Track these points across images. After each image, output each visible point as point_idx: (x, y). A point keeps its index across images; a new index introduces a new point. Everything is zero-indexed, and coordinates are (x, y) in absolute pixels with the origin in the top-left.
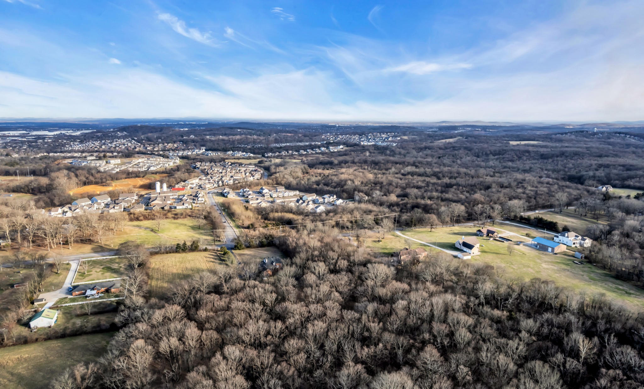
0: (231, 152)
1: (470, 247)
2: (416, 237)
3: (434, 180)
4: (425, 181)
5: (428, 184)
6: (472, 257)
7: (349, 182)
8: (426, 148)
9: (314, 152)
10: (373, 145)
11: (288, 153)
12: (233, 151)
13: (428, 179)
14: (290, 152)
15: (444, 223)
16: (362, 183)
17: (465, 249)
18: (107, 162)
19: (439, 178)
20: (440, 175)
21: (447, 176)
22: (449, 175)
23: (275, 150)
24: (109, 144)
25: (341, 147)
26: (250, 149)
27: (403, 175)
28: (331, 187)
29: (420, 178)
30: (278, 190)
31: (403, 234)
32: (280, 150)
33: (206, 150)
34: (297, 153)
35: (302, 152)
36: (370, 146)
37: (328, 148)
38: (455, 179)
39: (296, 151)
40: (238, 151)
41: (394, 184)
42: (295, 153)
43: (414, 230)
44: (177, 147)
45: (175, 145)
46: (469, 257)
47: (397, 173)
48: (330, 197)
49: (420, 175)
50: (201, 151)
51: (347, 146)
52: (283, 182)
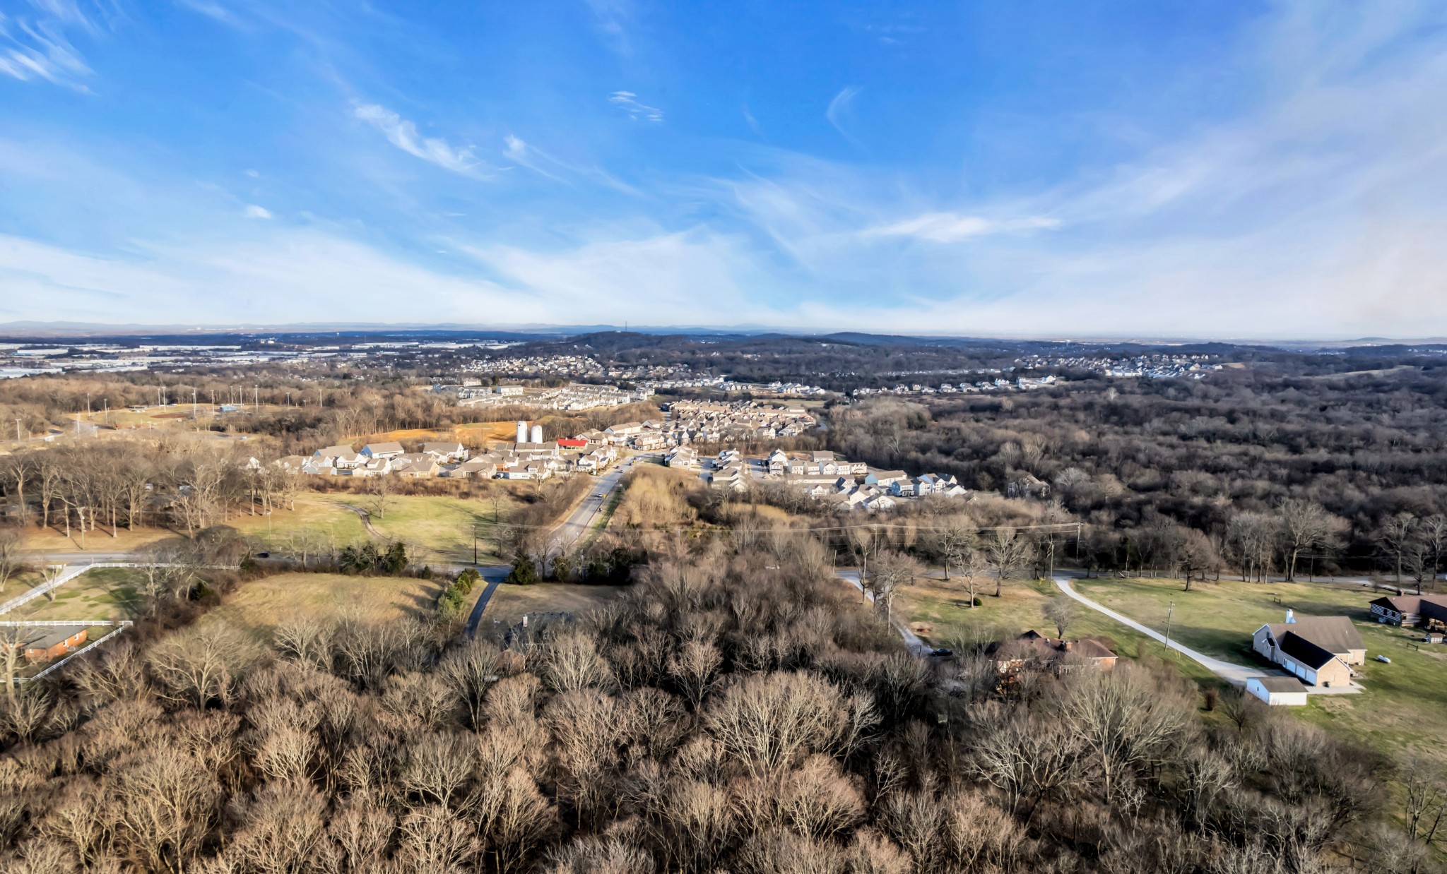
0: (779, 384)
1: (1316, 657)
2: (1117, 602)
3: (1280, 454)
4: (1245, 454)
5: (1253, 461)
6: (1311, 699)
7: (1008, 448)
8: (1286, 385)
9: (975, 390)
10: (1137, 378)
11: (911, 389)
12: (783, 382)
13: (1254, 450)
14: (917, 387)
15: (1243, 565)
16: (1046, 450)
17: (1291, 664)
18: (494, 392)
19: (1295, 449)
20: (1302, 441)
21: (1325, 446)
22: (1332, 443)
23: (879, 383)
24: (540, 365)
25: (1051, 379)
26: (823, 379)
27: (1184, 437)
28: (956, 458)
29: (1236, 448)
30: (816, 460)
31: (1078, 589)
32: (891, 384)
33: (726, 380)
34: (931, 391)
35: (947, 388)
36: (1129, 379)
37: (1013, 380)
38: (1352, 453)
39: (933, 387)
40: (794, 382)
41: (1141, 456)
42: (926, 390)
43: (1130, 580)
44: (672, 374)
45: (670, 371)
46: (1296, 699)
47: (1165, 434)
48: (935, 480)
49: (1235, 440)
50: (715, 382)
51: (1067, 379)
52: (843, 444)
